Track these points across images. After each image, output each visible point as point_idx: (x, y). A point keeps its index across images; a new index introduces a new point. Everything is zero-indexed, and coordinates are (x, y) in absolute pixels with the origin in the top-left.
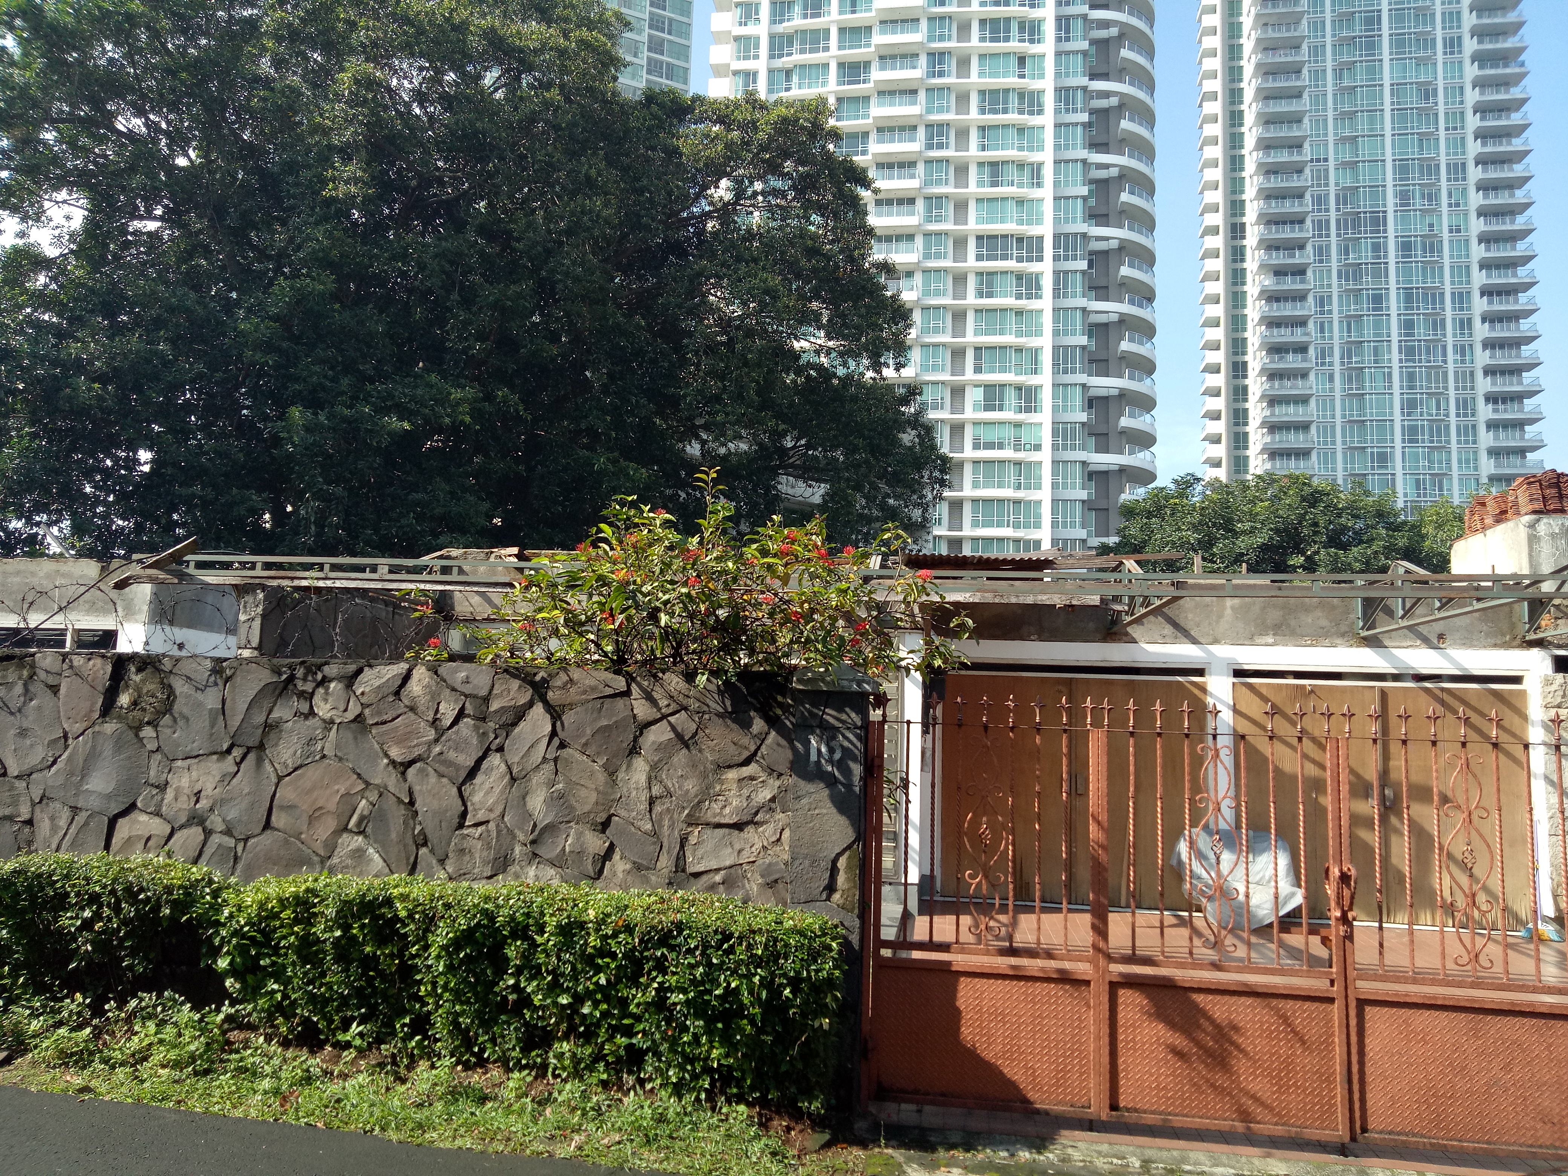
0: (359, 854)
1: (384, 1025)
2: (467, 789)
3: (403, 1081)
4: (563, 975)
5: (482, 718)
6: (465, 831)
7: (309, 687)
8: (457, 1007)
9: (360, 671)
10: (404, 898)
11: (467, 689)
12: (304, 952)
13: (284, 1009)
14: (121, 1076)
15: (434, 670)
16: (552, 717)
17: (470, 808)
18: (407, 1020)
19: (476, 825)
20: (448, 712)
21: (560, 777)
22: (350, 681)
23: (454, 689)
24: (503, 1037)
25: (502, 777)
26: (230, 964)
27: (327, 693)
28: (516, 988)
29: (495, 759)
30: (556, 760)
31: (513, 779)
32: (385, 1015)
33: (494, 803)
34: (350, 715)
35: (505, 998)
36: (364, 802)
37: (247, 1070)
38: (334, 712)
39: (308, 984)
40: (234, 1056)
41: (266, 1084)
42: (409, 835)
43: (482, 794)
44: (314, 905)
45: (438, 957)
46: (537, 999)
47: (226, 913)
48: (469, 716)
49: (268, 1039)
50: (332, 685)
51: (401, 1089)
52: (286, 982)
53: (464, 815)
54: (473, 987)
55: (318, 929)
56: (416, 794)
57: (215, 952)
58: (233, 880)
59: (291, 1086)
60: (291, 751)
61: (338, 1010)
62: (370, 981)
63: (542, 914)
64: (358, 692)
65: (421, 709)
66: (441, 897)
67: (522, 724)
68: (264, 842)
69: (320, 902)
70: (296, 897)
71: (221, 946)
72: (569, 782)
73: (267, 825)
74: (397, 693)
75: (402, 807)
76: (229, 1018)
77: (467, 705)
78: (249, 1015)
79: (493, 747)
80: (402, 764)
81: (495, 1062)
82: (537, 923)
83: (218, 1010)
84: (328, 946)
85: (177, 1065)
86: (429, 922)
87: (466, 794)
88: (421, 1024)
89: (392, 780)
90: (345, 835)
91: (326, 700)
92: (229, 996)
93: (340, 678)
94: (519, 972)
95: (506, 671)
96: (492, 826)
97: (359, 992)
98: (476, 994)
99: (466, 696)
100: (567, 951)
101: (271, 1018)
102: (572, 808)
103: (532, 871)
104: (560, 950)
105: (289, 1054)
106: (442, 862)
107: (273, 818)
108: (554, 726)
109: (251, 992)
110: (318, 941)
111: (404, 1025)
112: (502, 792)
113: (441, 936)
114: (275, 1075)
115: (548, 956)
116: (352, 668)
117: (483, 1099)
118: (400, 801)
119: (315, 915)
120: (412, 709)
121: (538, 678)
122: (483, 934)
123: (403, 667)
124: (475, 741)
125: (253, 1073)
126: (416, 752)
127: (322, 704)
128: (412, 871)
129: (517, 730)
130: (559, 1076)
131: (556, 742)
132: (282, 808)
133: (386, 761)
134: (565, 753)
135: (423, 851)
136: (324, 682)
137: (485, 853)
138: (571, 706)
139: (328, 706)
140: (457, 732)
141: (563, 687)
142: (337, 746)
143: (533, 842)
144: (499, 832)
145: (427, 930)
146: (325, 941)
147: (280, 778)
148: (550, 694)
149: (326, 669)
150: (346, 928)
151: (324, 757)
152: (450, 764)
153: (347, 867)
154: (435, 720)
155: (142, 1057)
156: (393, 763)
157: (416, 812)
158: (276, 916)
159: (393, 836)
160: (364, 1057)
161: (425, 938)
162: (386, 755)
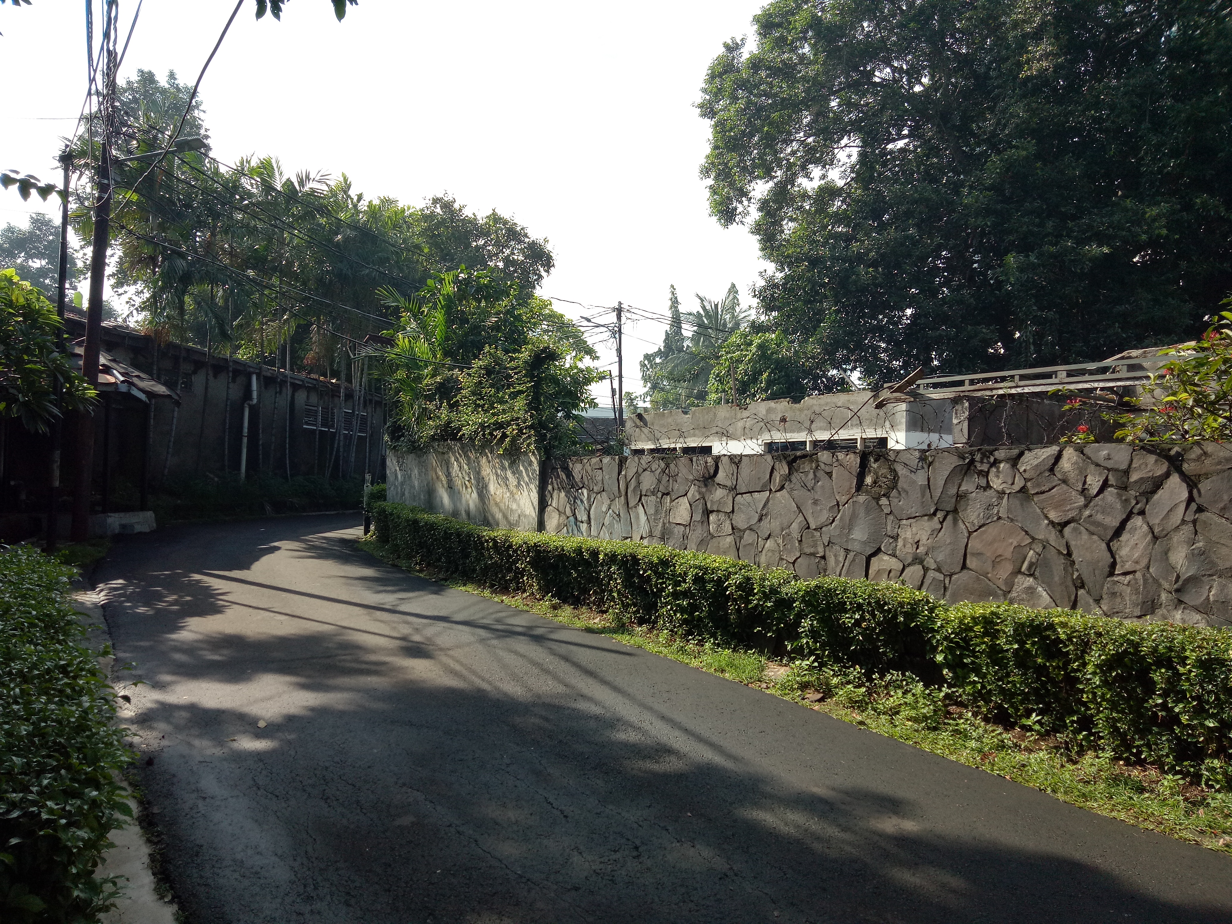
0: (1031, 591)
1: (1057, 719)
2: (1114, 545)
3: (1075, 763)
4: (1208, 702)
5: (1124, 488)
6: (1116, 579)
7: (985, 467)
8: (1114, 715)
9: (1021, 454)
10: (1064, 625)
11: (1109, 464)
12: (994, 657)
13: (983, 695)
14: (884, 721)
15: (1080, 450)
16: (1188, 485)
17: (1118, 560)
18: (1075, 718)
19: (1125, 574)
20: (1094, 482)
21: (1200, 537)
22: (1015, 461)
23: (1098, 465)
24: (1157, 745)
25: (1146, 536)
26: (945, 658)
27: (998, 471)
28: (1164, 706)
29: (1138, 521)
30: (1194, 522)
31: (1155, 538)
32: (1057, 711)
33: (1141, 556)
34: (1017, 487)
35: (1155, 714)
36: (1032, 552)
37: (961, 733)
38: (1004, 485)
39: (999, 680)
40: (951, 721)
41: (973, 744)
42: (1069, 579)
43: (1128, 549)
44: (998, 624)
45: (1094, 673)
46: (1184, 719)
47: (939, 624)
48: (1112, 486)
49: (975, 715)
50: (1002, 465)
51: (1071, 767)
52: (984, 676)
53: (1113, 565)
54: (1127, 700)
55: (1002, 641)
56: (1073, 548)
57: (934, 650)
58: (942, 602)
59: (990, 749)
60: (976, 514)
61: (1022, 702)
62: (1044, 684)
63: (1184, 649)
64: (1021, 470)
65: (1072, 481)
66: (1093, 627)
67: (1160, 492)
68: (962, 578)
69: (1002, 622)
70: (984, 617)
71: (937, 646)
72: (1209, 541)
73: (964, 567)
74: (1052, 470)
75: (1062, 557)
76: (947, 696)
77: (1110, 477)
78: (960, 696)
79: (1135, 511)
80: (1059, 524)
81: (1152, 763)
82: (1178, 657)
83: (940, 690)
84: (1009, 655)
85: (915, 720)
86: (1085, 646)
87: (1114, 549)
88: (1086, 723)
89: (1052, 536)
90: (1019, 576)
91: (998, 477)
92: (945, 681)
93: (1007, 460)
94: (1165, 694)
95: (1142, 448)
96: (1138, 575)
97: (1036, 691)
98: (1130, 707)
99: (1109, 470)
100: (1210, 682)
101: (975, 701)
102: (1213, 564)
103: (1178, 615)
104: (1203, 681)
105: (990, 727)
106: (1098, 601)
107: (968, 562)
108: (1190, 493)
109: (960, 681)
110: (1002, 651)
111: (1073, 722)
112: (1145, 548)
113: (1095, 657)
114: (979, 739)
115: (1192, 685)
116: (1016, 452)
117: (1141, 790)
118: (1060, 553)
119: (998, 631)
120: (1065, 481)
121: (1173, 453)
122: (1131, 660)
123: (1055, 449)
124: (1119, 506)
125: (966, 736)
126: (1070, 515)
127: (995, 479)
128: (1074, 607)
129: (1156, 497)
130: (1212, 786)
131: (1194, 506)
132: (973, 554)
133: (1046, 522)
134: (1203, 516)
135: (1081, 592)
136: (996, 463)
137: (1134, 597)
138: (1207, 476)
139: (1000, 481)
140: (1103, 499)
141: (1198, 459)
142: (1009, 510)
143: (1178, 591)
144: (1145, 580)
145: (1084, 652)
146: (1007, 650)
147: (970, 533)
148: (1185, 466)
149: (996, 453)
150: (1022, 643)
151: (999, 518)
152: (1098, 524)
153: (1023, 600)
154: (1084, 490)
155: (894, 712)
156: (1052, 523)
157: (1073, 562)
158: (971, 629)
159: (1057, 579)
160: (1044, 740)
161: (1082, 657)
162: (1047, 517)
